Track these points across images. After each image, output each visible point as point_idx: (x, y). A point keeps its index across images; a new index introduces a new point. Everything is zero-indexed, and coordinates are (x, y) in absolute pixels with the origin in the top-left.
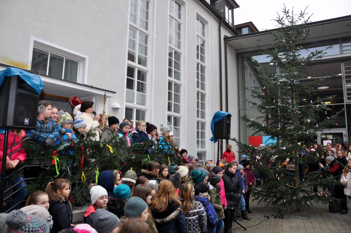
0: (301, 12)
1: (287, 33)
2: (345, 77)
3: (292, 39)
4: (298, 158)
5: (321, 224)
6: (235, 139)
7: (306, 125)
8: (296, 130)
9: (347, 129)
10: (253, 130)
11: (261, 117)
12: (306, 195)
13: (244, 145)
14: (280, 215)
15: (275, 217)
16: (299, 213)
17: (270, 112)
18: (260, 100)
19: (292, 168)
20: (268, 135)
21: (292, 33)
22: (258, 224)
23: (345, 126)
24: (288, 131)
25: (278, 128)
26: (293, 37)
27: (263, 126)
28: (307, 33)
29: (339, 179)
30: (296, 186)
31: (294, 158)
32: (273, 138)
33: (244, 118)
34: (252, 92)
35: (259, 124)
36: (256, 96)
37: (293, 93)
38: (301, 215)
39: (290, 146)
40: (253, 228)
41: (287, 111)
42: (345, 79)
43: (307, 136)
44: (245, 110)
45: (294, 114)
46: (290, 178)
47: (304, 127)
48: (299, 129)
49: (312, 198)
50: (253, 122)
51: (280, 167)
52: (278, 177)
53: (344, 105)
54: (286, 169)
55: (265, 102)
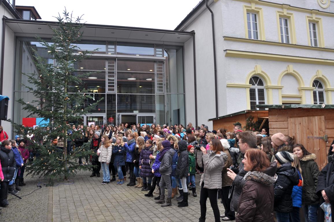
0: (78, 17)
1: (65, 32)
2: (107, 72)
3: (68, 38)
4: (66, 136)
5: (82, 185)
6: (10, 120)
7: (75, 109)
8: (66, 114)
9: (106, 114)
10: (28, 112)
11: (36, 101)
12: (72, 166)
13: (19, 126)
14: (51, 183)
15: (47, 186)
16: (66, 180)
17: (44, 97)
18: (36, 86)
19: (62, 145)
20: (42, 117)
21: (69, 33)
22: (31, 193)
23: (105, 111)
24: (59, 114)
25: (51, 110)
26: (70, 36)
27: (38, 109)
28: (81, 35)
29: (96, 151)
30: (65, 159)
31: (63, 136)
32: (46, 119)
33: (20, 101)
34: (29, 78)
35: (34, 107)
36: (33, 82)
37: (66, 83)
38: (68, 182)
39: (60, 126)
40: (27, 196)
41: (59, 97)
42: (108, 74)
43: (74, 119)
44: (20, 92)
45: (65, 100)
46: (59, 153)
47: (72, 111)
48: (68, 112)
49: (76, 167)
50: (28, 105)
51: (51, 144)
52: (49, 152)
53: (105, 94)
54: (56, 146)
55: (40, 88)
